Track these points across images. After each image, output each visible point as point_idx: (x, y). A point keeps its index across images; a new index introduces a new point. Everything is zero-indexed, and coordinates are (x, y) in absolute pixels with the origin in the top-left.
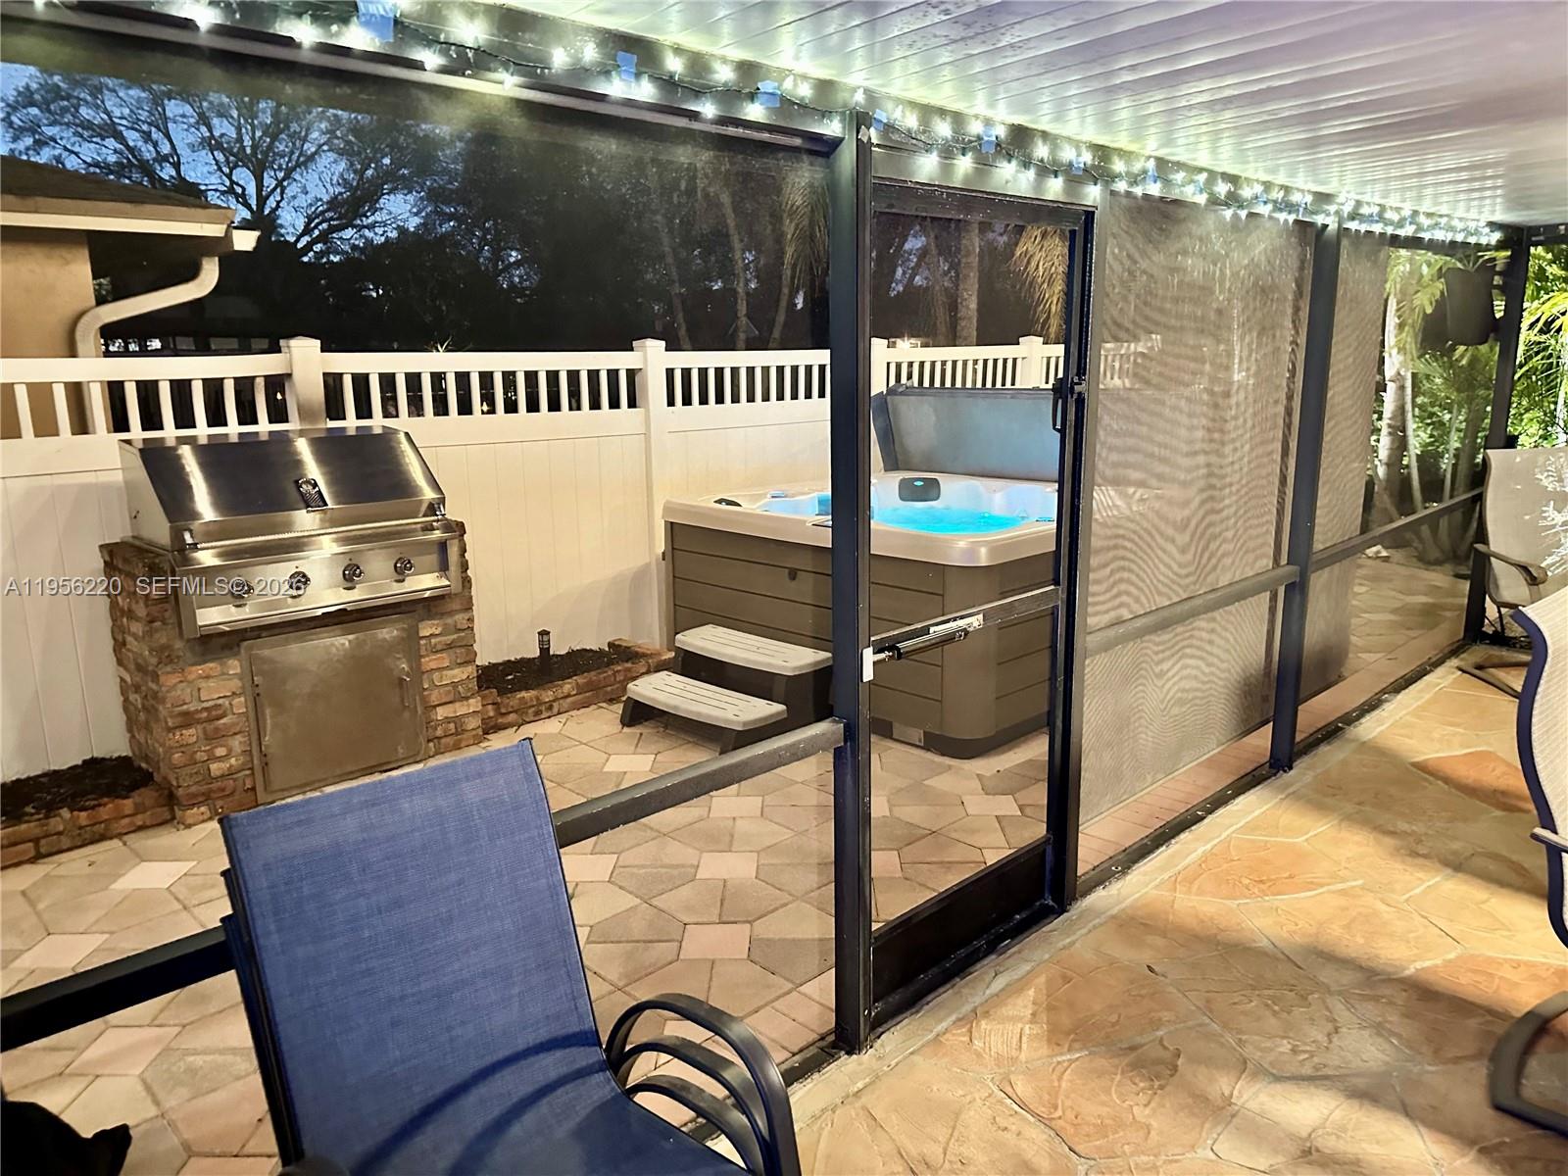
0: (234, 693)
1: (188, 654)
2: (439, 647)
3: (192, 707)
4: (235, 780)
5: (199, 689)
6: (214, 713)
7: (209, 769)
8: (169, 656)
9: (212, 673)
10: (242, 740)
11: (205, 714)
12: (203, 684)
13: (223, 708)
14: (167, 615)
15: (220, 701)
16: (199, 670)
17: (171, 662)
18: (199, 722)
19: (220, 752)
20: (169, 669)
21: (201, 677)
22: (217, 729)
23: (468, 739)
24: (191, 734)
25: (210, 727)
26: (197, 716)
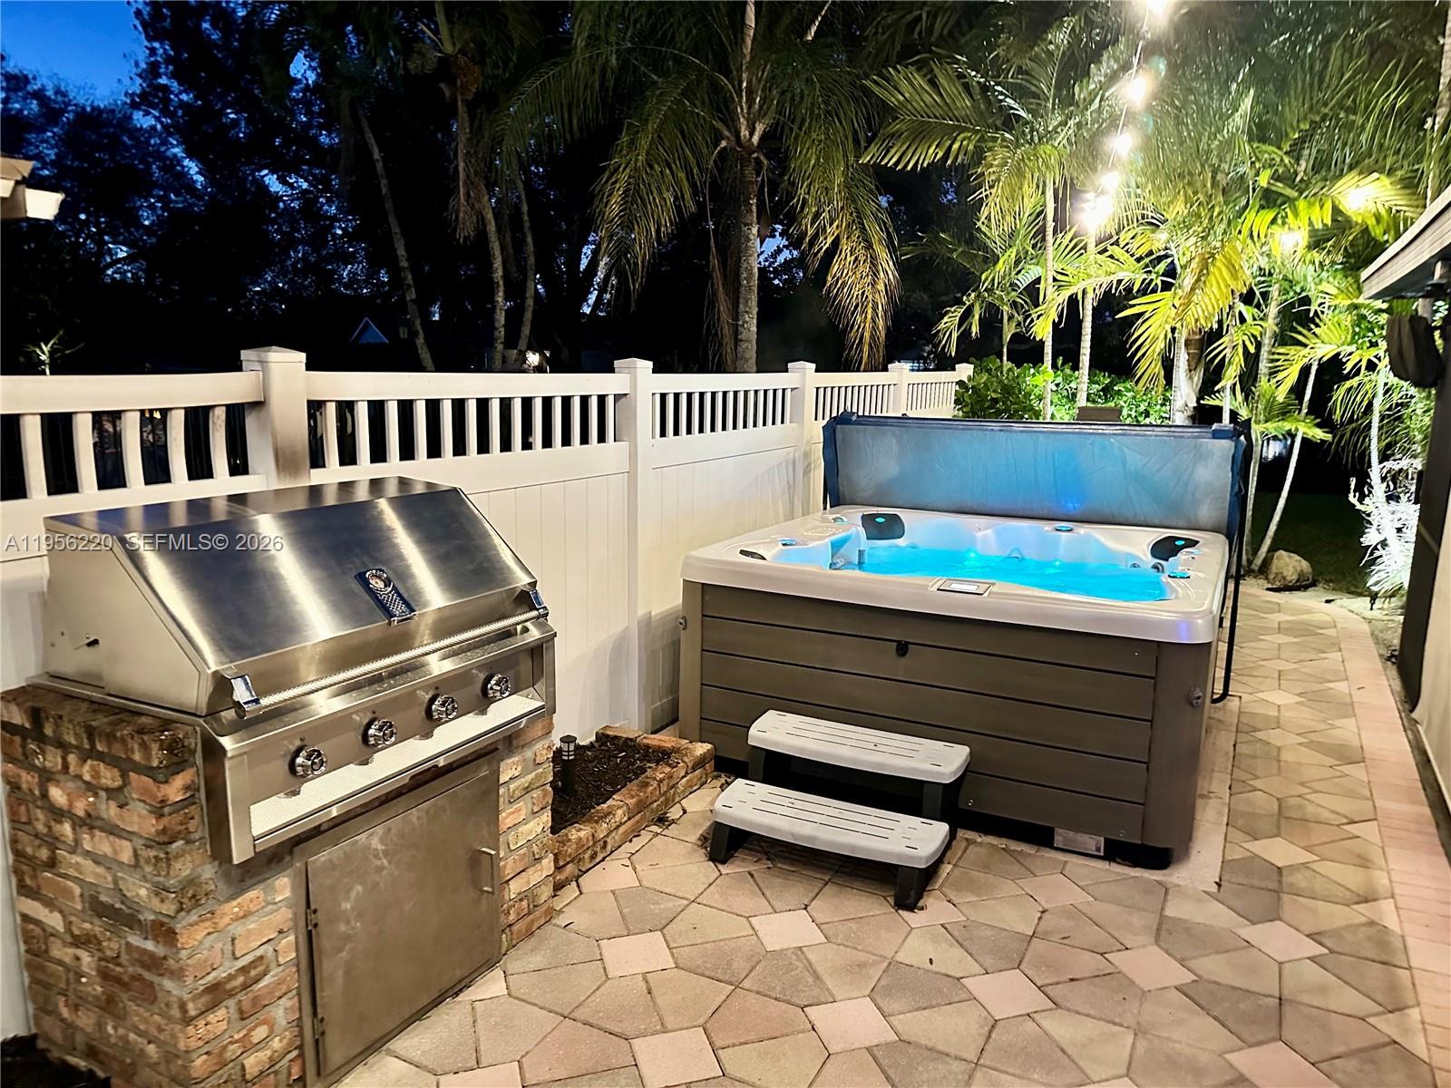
0: (281, 932)
1: (221, 886)
2: (518, 794)
3: (221, 974)
4: (276, 1073)
5: (233, 940)
6: (253, 973)
7: (243, 1066)
8: (194, 896)
9: (253, 908)
10: (289, 1004)
11: (241, 979)
12: (237, 929)
13: (265, 961)
14: (192, 825)
15: (259, 953)
16: (234, 907)
17: (197, 904)
18: (231, 994)
19: (261, 1032)
20: (193, 917)
21: (237, 919)
22: (255, 1000)
23: (538, 919)
24: (219, 1019)
25: (245, 998)
26: (228, 986)
